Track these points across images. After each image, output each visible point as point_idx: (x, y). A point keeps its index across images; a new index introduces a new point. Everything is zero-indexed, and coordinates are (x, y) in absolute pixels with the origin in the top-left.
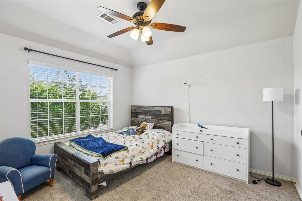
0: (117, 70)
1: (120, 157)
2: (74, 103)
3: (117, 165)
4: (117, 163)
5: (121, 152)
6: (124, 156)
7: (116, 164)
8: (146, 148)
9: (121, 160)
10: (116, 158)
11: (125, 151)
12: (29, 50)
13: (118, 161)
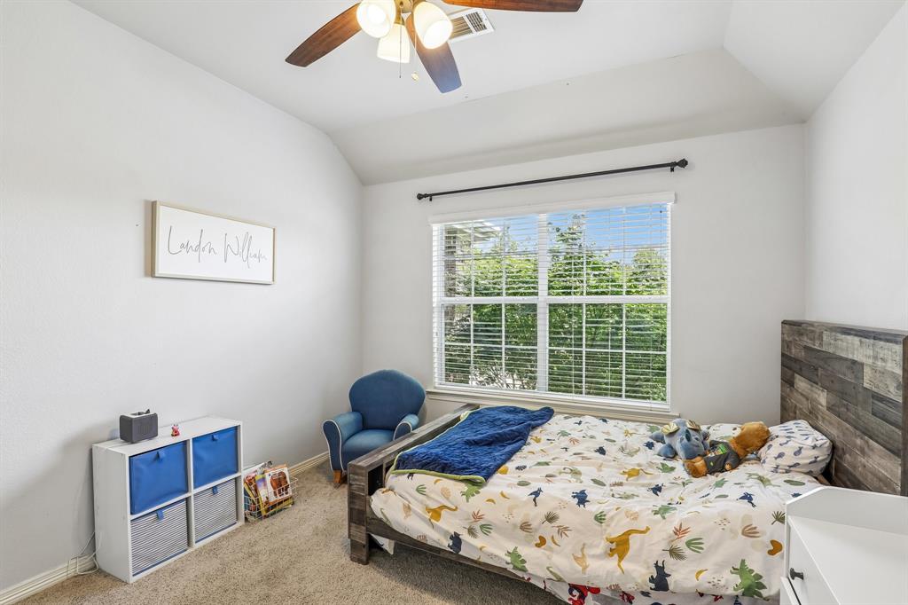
0: (683, 163)
1: (432, 495)
2: (533, 307)
3: (411, 513)
4: (415, 506)
5: (452, 482)
6: (447, 499)
7: (409, 508)
8: (566, 529)
9: (434, 506)
10: (418, 490)
11: (464, 487)
12: (431, 196)
13: (422, 502)
